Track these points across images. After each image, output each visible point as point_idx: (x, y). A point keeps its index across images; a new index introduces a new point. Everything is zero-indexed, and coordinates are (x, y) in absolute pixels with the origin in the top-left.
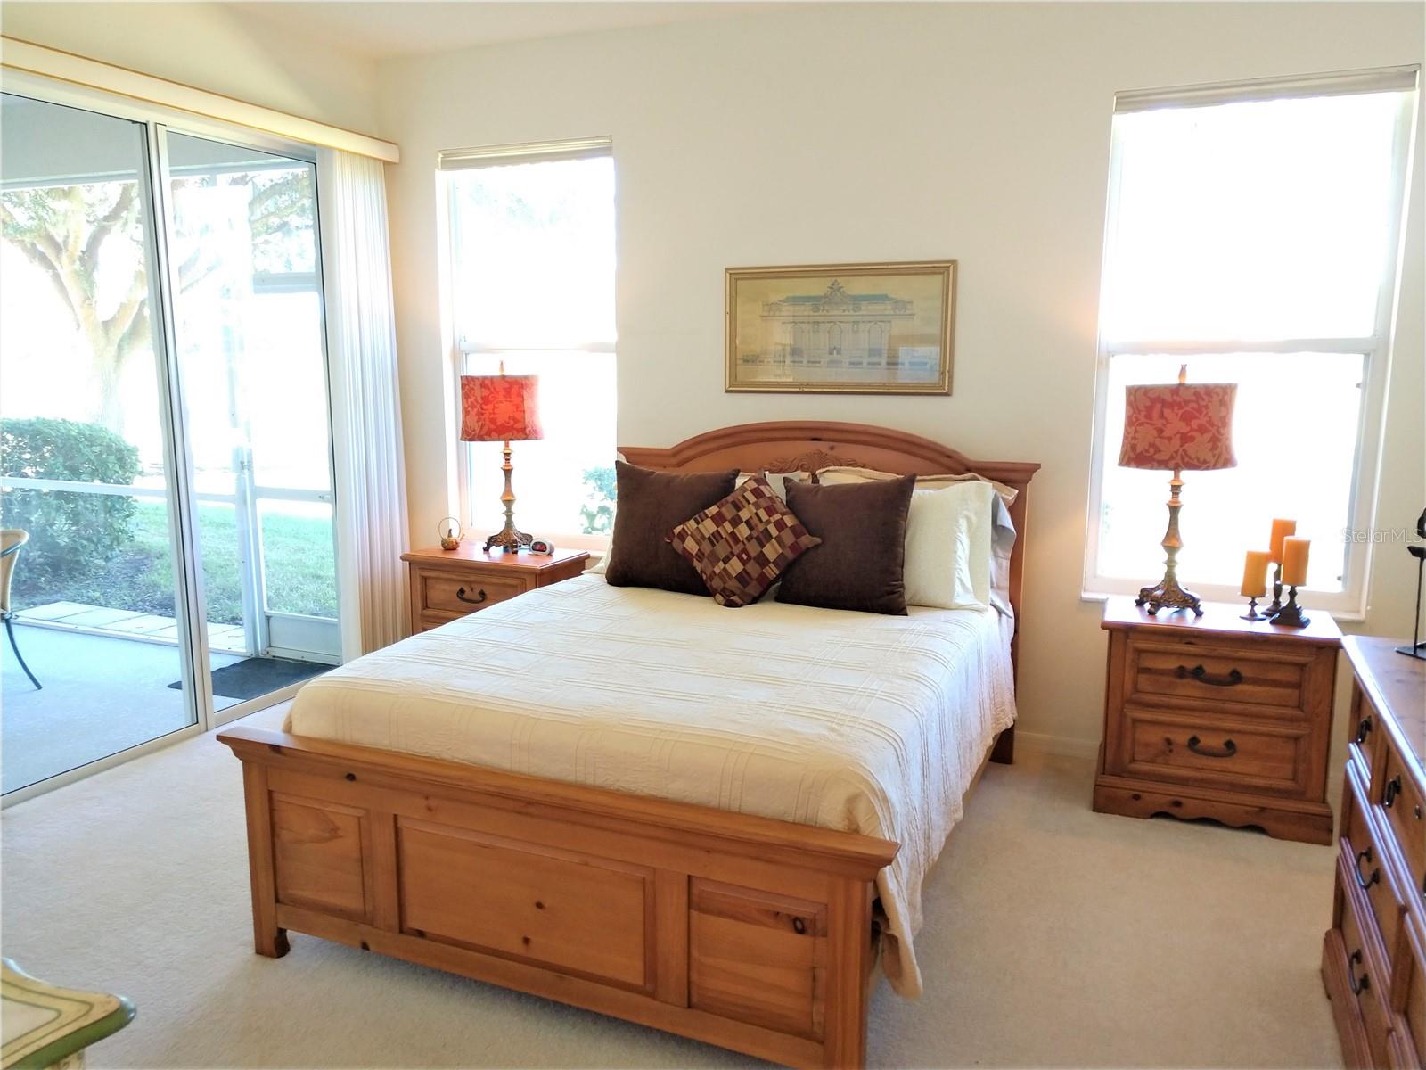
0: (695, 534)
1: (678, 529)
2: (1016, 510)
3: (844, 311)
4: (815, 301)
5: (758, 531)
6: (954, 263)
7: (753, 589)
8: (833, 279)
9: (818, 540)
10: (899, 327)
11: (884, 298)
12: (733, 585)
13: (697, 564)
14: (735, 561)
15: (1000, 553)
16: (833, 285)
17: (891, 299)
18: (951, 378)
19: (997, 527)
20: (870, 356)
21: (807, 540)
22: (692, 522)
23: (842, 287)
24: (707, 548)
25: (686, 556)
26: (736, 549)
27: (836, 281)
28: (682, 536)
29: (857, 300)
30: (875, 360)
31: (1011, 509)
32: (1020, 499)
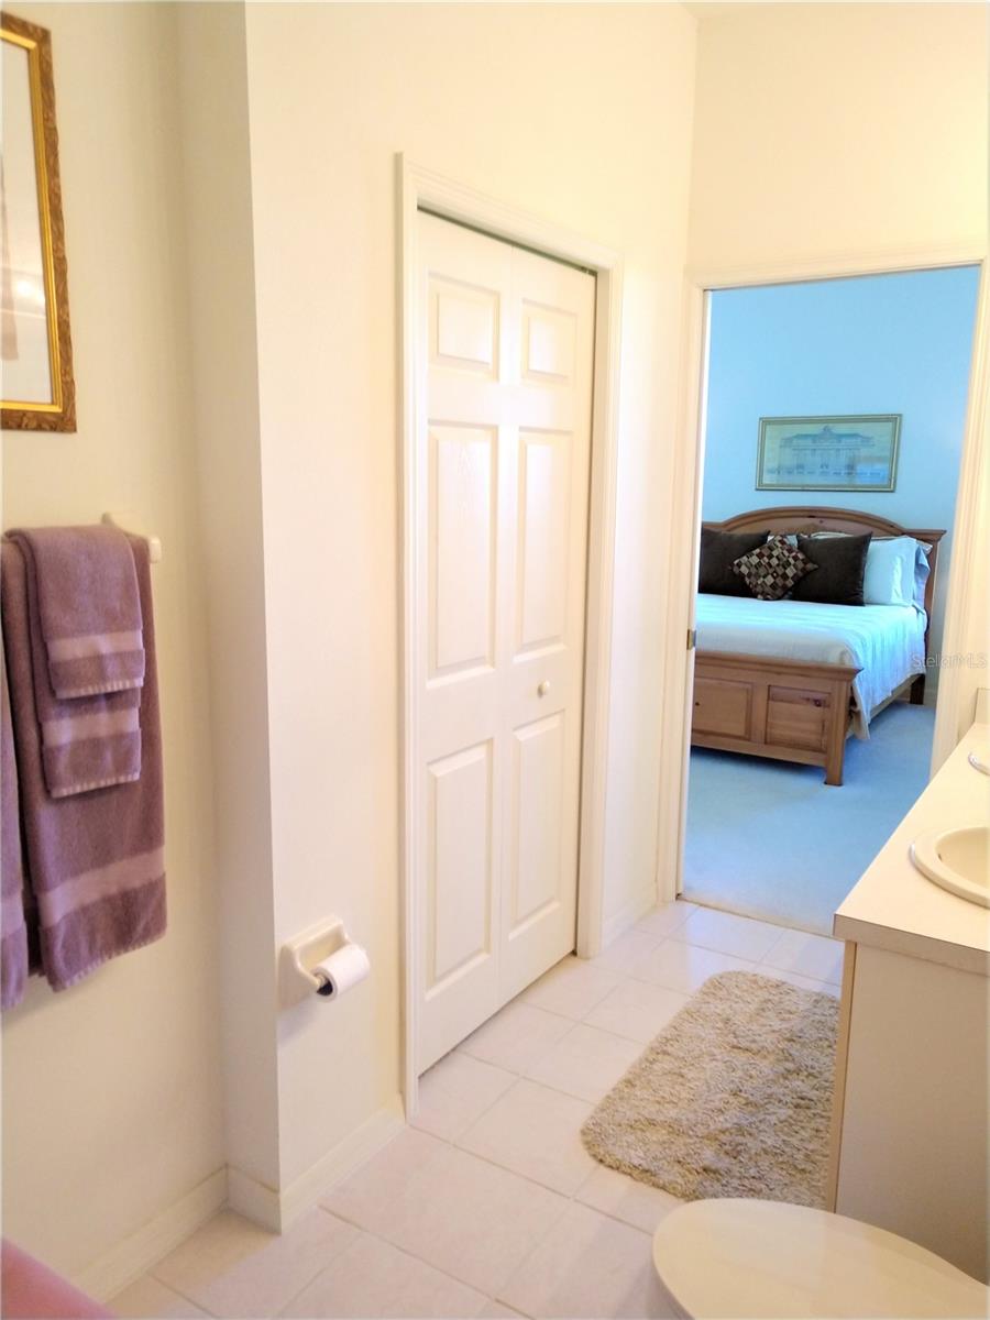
0: (746, 564)
1: (736, 562)
2: (931, 557)
3: (831, 443)
4: (814, 437)
5: (783, 562)
6: (900, 415)
7: (779, 592)
8: (826, 424)
9: (816, 566)
10: (864, 452)
11: (855, 436)
12: (768, 590)
13: (747, 580)
14: (770, 576)
15: (920, 581)
16: (825, 427)
17: (861, 436)
18: (895, 482)
19: (918, 565)
21: (810, 566)
22: (745, 558)
23: (831, 429)
24: (754, 571)
25: (742, 576)
26: (771, 571)
27: (827, 426)
28: (739, 565)
29: (840, 436)
31: (928, 557)
32: (933, 551)
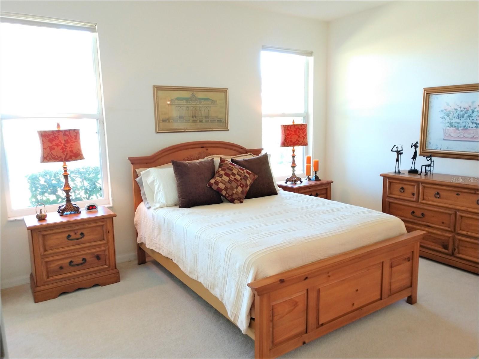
1: (213, 181)
3: (196, 103)
4: (187, 100)
5: (243, 176)
6: (226, 89)
8: (192, 92)
9: (258, 176)
10: (213, 109)
11: (208, 99)
12: (241, 196)
13: (224, 192)
16: (192, 94)
17: (211, 100)
18: (229, 125)
20: (205, 118)
21: (256, 176)
23: (195, 95)
24: (228, 185)
26: (239, 184)
27: (193, 93)
29: (201, 100)
30: (207, 120)
